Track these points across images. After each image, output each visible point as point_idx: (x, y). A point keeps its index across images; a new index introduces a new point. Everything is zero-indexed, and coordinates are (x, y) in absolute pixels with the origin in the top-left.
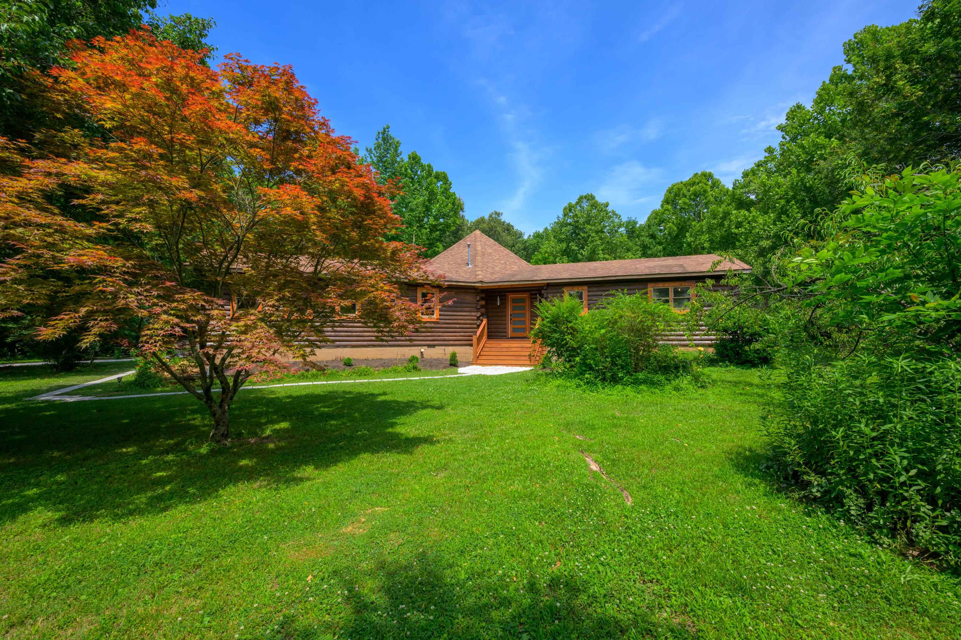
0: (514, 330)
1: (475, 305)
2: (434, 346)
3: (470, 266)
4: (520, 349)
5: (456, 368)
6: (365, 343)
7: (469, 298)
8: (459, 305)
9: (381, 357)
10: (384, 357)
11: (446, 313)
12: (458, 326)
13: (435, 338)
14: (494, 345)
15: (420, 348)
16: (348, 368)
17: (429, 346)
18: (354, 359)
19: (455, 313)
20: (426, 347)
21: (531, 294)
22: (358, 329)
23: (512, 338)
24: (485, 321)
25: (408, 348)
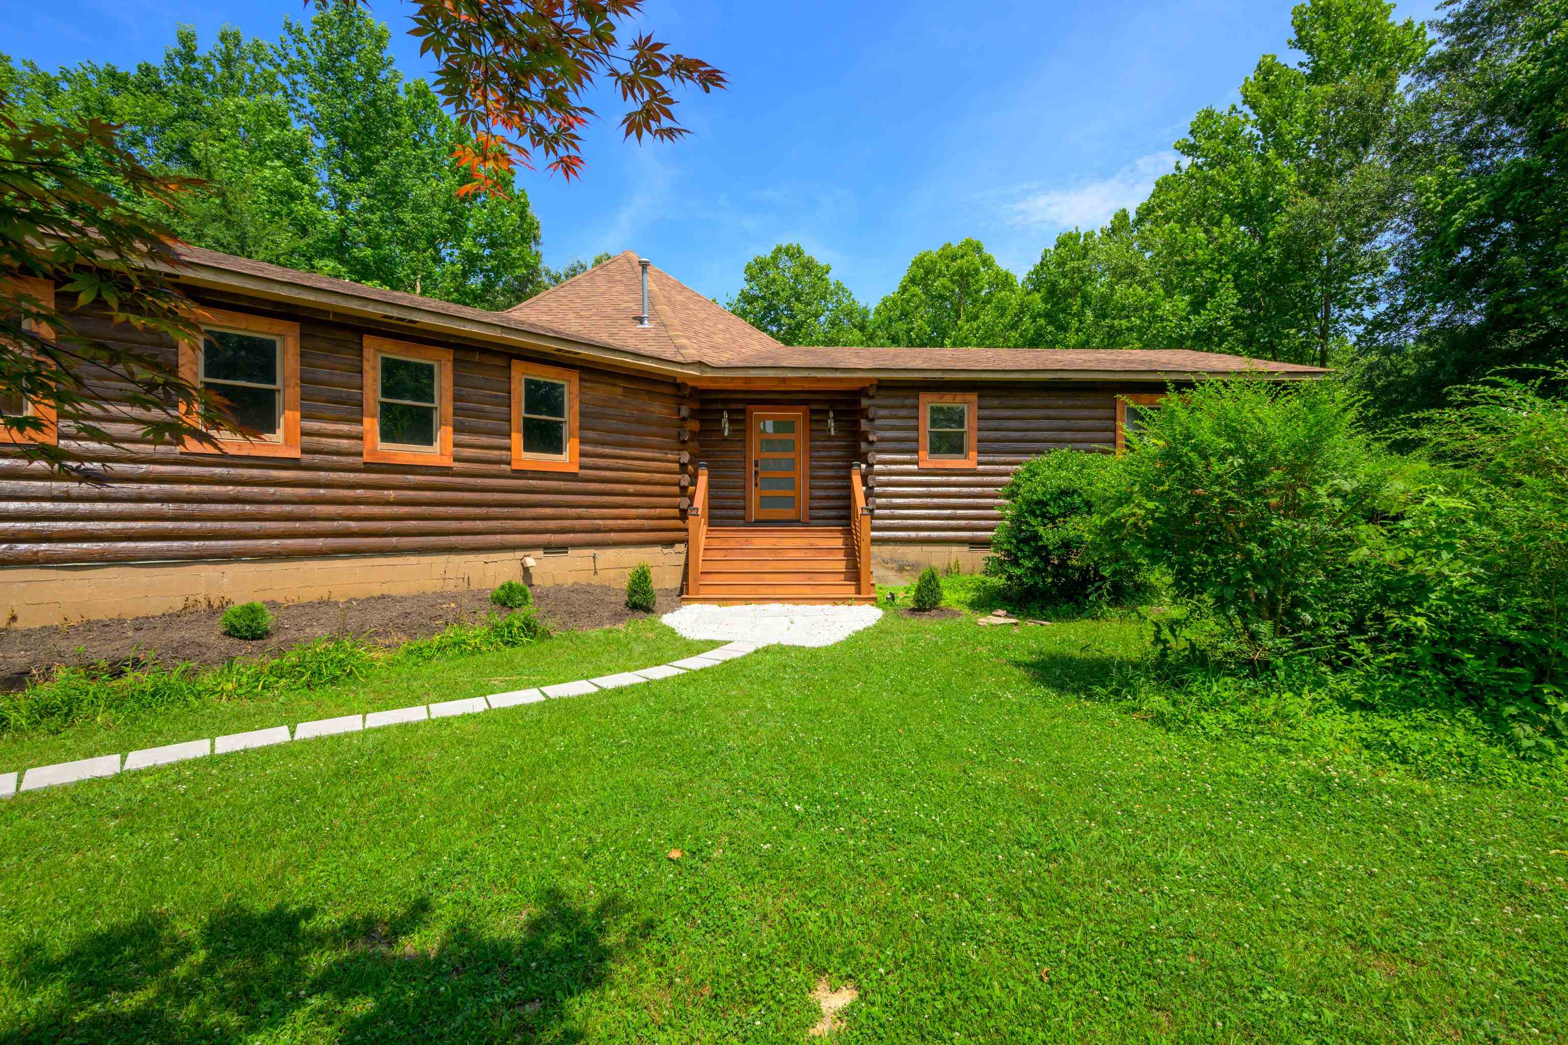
0: (765, 502)
1: (674, 432)
2: (563, 548)
3: (647, 324)
4: (810, 555)
5: (652, 617)
6: (320, 542)
7: (659, 409)
8: (633, 427)
9: (385, 589)
10: (395, 590)
11: (600, 450)
12: (631, 488)
13: (567, 523)
14: (732, 544)
15: (519, 554)
16: (248, 646)
17: (548, 548)
18: (273, 605)
19: (623, 452)
20: (540, 553)
21: (813, 412)
22: (289, 491)
23: (759, 522)
24: (703, 480)
25: (483, 557)
